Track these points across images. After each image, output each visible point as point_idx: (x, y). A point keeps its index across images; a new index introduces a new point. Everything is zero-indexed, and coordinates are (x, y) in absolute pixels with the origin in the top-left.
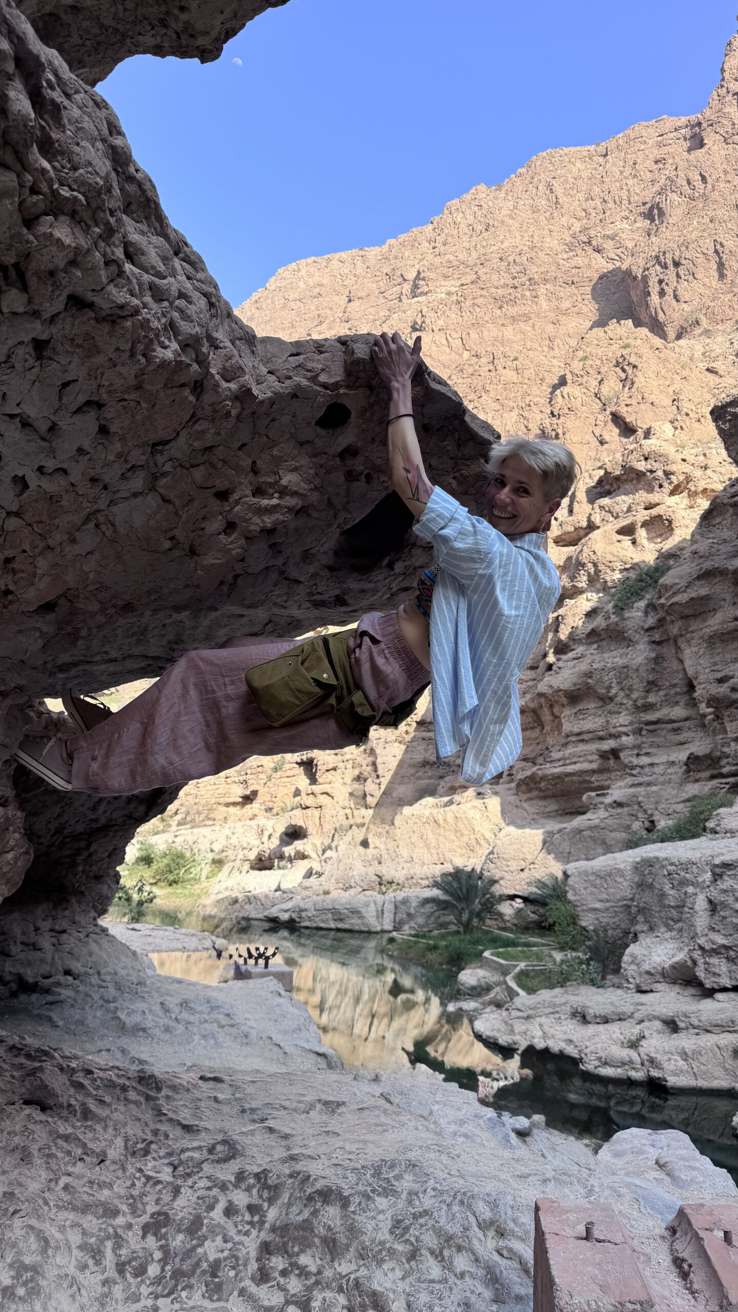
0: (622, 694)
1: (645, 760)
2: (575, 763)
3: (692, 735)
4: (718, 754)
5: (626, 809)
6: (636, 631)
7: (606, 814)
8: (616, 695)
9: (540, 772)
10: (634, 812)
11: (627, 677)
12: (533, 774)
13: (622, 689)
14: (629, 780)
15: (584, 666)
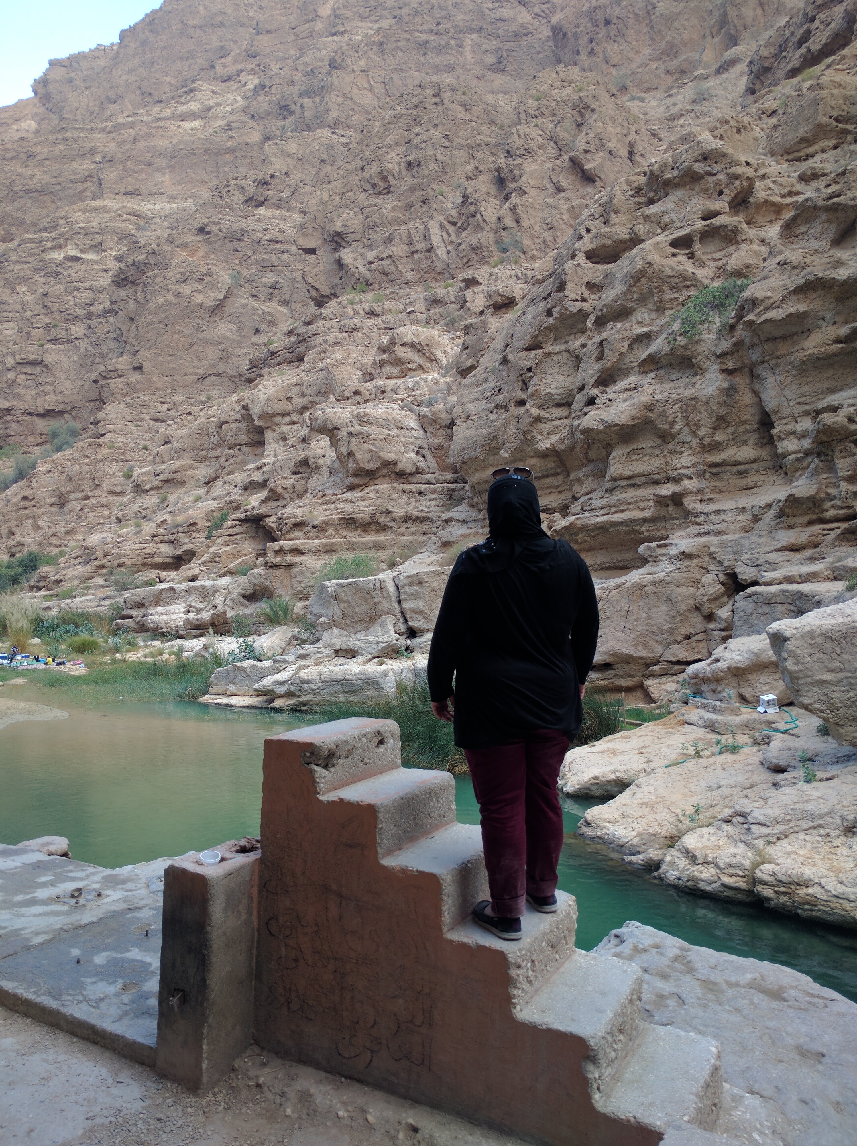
0: (686, 430)
1: (711, 507)
2: (622, 511)
3: (762, 478)
4: (823, 495)
5: (694, 561)
6: (706, 357)
7: (672, 568)
8: (679, 432)
9: (579, 522)
10: (704, 565)
11: (695, 409)
12: (571, 524)
13: (687, 425)
14: (694, 529)
15: (644, 397)
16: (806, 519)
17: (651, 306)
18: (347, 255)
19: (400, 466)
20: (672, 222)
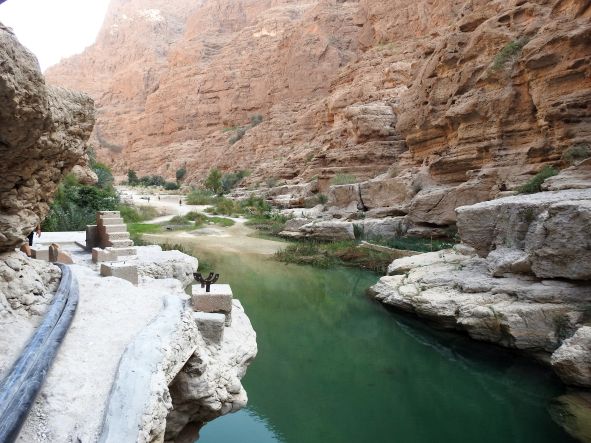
0: (494, 116)
1: (503, 153)
2: (463, 155)
3: (532, 138)
4: (548, 147)
5: (489, 179)
6: (506, 79)
7: (479, 181)
9: (443, 160)
10: (494, 180)
11: (498, 106)
12: (440, 161)
13: (494, 113)
14: (493, 163)
15: (473, 101)
16: (540, 159)
17: (486, 53)
18: (377, 26)
19: (381, 132)
20: (503, 8)
